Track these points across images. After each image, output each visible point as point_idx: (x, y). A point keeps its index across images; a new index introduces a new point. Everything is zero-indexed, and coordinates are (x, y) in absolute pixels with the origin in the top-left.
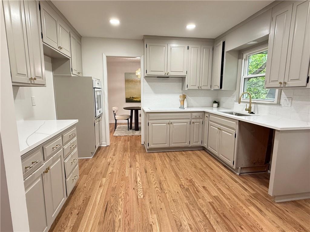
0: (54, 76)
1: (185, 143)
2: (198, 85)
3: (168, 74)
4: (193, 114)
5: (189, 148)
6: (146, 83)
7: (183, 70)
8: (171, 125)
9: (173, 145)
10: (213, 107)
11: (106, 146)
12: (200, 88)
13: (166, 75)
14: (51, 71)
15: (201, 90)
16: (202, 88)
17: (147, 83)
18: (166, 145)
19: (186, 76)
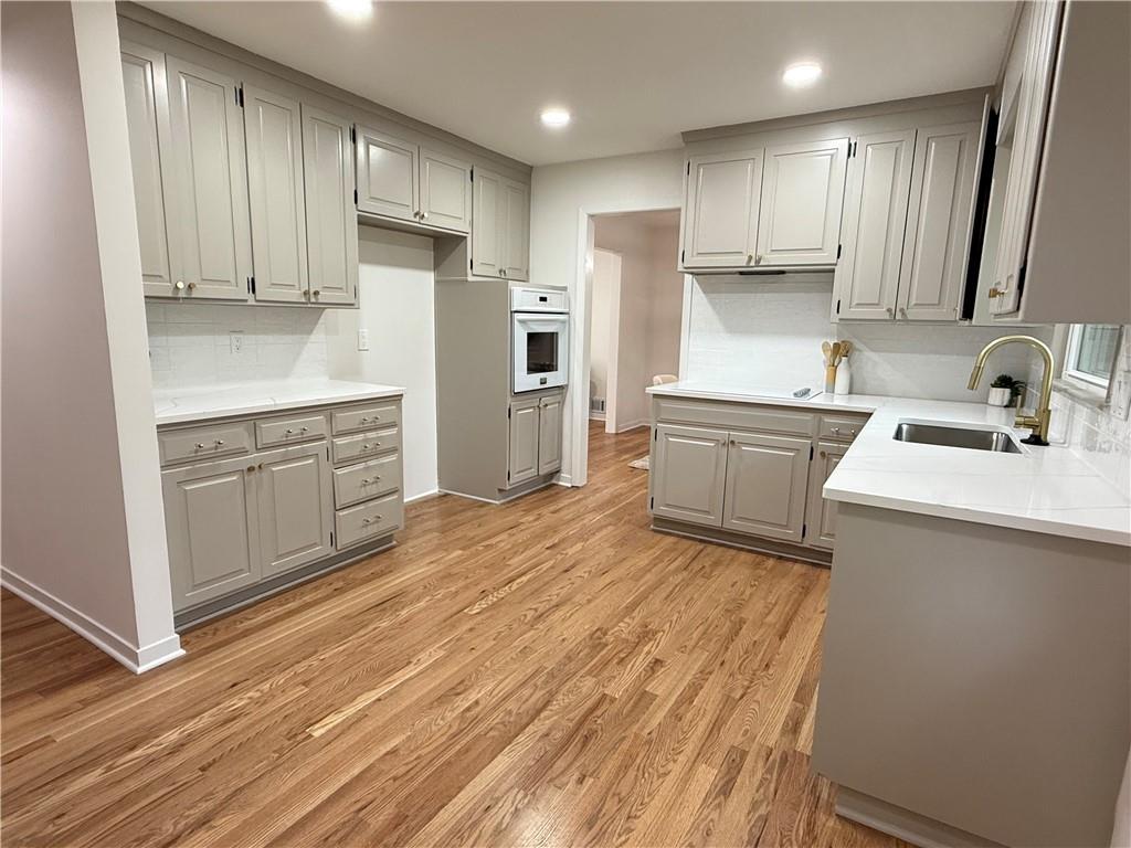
0: (437, 282)
1: (786, 527)
2: (889, 302)
3: (758, 262)
4: (828, 419)
5: (799, 553)
6: (699, 295)
7: (823, 245)
8: (733, 450)
9: (734, 524)
10: (987, 403)
11: (569, 485)
12: (899, 316)
13: (752, 264)
14: (429, 269)
15: (906, 321)
16: (910, 317)
17: (702, 295)
18: (712, 520)
19: (836, 265)
